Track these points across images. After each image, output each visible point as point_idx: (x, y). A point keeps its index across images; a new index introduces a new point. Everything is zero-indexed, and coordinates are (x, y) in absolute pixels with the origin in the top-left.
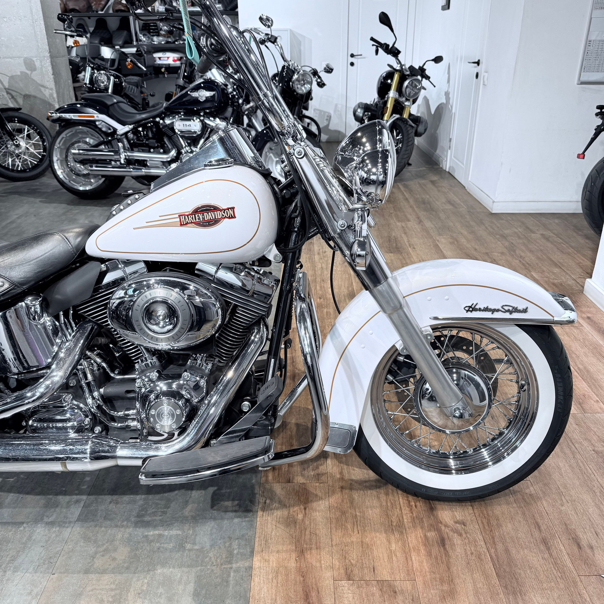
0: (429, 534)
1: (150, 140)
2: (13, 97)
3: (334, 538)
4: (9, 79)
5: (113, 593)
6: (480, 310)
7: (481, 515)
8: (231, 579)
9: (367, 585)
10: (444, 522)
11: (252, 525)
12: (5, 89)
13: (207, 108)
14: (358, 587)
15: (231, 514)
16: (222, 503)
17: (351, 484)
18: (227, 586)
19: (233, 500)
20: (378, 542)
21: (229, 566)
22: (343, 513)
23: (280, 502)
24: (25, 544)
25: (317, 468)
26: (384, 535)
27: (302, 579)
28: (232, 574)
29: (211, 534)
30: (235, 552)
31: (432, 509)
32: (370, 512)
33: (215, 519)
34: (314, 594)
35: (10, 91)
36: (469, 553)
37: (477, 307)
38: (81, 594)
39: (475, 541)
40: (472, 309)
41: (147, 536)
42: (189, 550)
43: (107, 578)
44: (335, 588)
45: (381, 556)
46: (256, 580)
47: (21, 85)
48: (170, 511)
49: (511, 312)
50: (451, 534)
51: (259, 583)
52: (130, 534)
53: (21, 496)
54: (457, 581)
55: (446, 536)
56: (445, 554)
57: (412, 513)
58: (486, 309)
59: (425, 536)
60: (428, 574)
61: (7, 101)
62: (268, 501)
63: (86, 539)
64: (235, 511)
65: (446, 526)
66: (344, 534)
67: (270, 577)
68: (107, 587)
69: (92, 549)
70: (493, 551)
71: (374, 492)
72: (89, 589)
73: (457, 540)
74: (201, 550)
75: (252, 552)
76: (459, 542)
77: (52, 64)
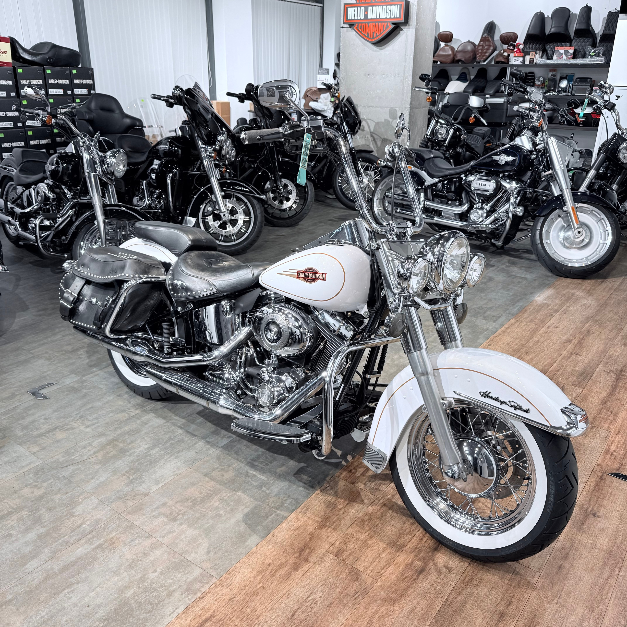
0: (416, 562)
1: (450, 194)
2: (374, 140)
3: (350, 529)
4: (375, 125)
5: (209, 492)
6: (491, 398)
7: (471, 572)
8: (271, 517)
9: (344, 565)
10: (435, 562)
11: (307, 496)
12: (371, 132)
13: (507, 171)
14: (337, 563)
15: (301, 484)
16: (302, 475)
17: (393, 506)
18: (265, 520)
19: (310, 477)
20: (376, 547)
21: (276, 510)
22: (370, 519)
23: (336, 492)
24: (190, 447)
25: (380, 485)
26: (384, 545)
27: (309, 539)
28: (273, 515)
29: (281, 489)
30: (285, 505)
31: (436, 549)
32: (389, 528)
33: (290, 481)
34: (308, 551)
35: (373, 135)
36: (433, 588)
37: (490, 395)
38: (195, 485)
39: (447, 584)
40: (486, 395)
41: (248, 472)
42: (263, 491)
43: (212, 483)
44: (323, 556)
45: (369, 555)
46: (283, 525)
47: (383, 130)
48: (271, 465)
49: (516, 409)
50: (433, 570)
51: (283, 528)
52: (241, 467)
53: (206, 421)
54: (406, 597)
55: (427, 569)
56: (415, 579)
57: (418, 544)
58: (496, 399)
59: (413, 562)
60: (390, 582)
61: (370, 143)
62: (329, 488)
63: (218, 458)
64: (305, 483)
65: (435, 564)
66: (358, 531)
67: (292, 528)
68: (209, 488)
69: (216, 465)
70: (453, 597)
71: (404, 519)
72: (201, 484)
73: (433, 576)
74: (268, 494)
75: (294, 510)
76: (434, 578)
77: (410, 115)
